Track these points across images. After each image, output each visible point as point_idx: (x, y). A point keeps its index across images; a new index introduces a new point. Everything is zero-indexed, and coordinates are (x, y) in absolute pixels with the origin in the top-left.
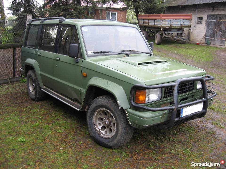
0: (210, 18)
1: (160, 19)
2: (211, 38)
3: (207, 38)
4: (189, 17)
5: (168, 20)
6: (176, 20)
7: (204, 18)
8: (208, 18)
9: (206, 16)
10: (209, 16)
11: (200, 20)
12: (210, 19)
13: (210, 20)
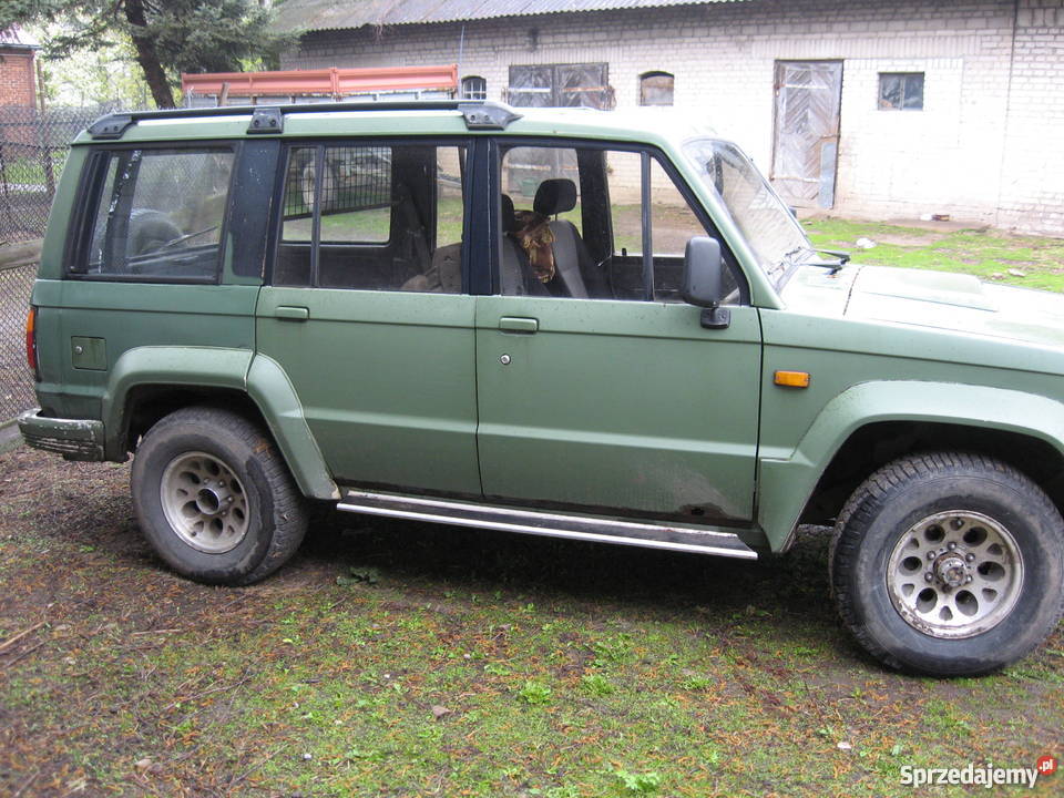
0: (520, 78)
1: (331, 93)
2: (535, 167)
3: (519, 166)
4: (447, 79)
5: (365, 95)
6: (399, 94)
7: (494, 81)
8: (511, 81)
9: (500, 74)
10: (515, 74)
11: (472, 93)
12: (522, 85)
13: (522, 90)
